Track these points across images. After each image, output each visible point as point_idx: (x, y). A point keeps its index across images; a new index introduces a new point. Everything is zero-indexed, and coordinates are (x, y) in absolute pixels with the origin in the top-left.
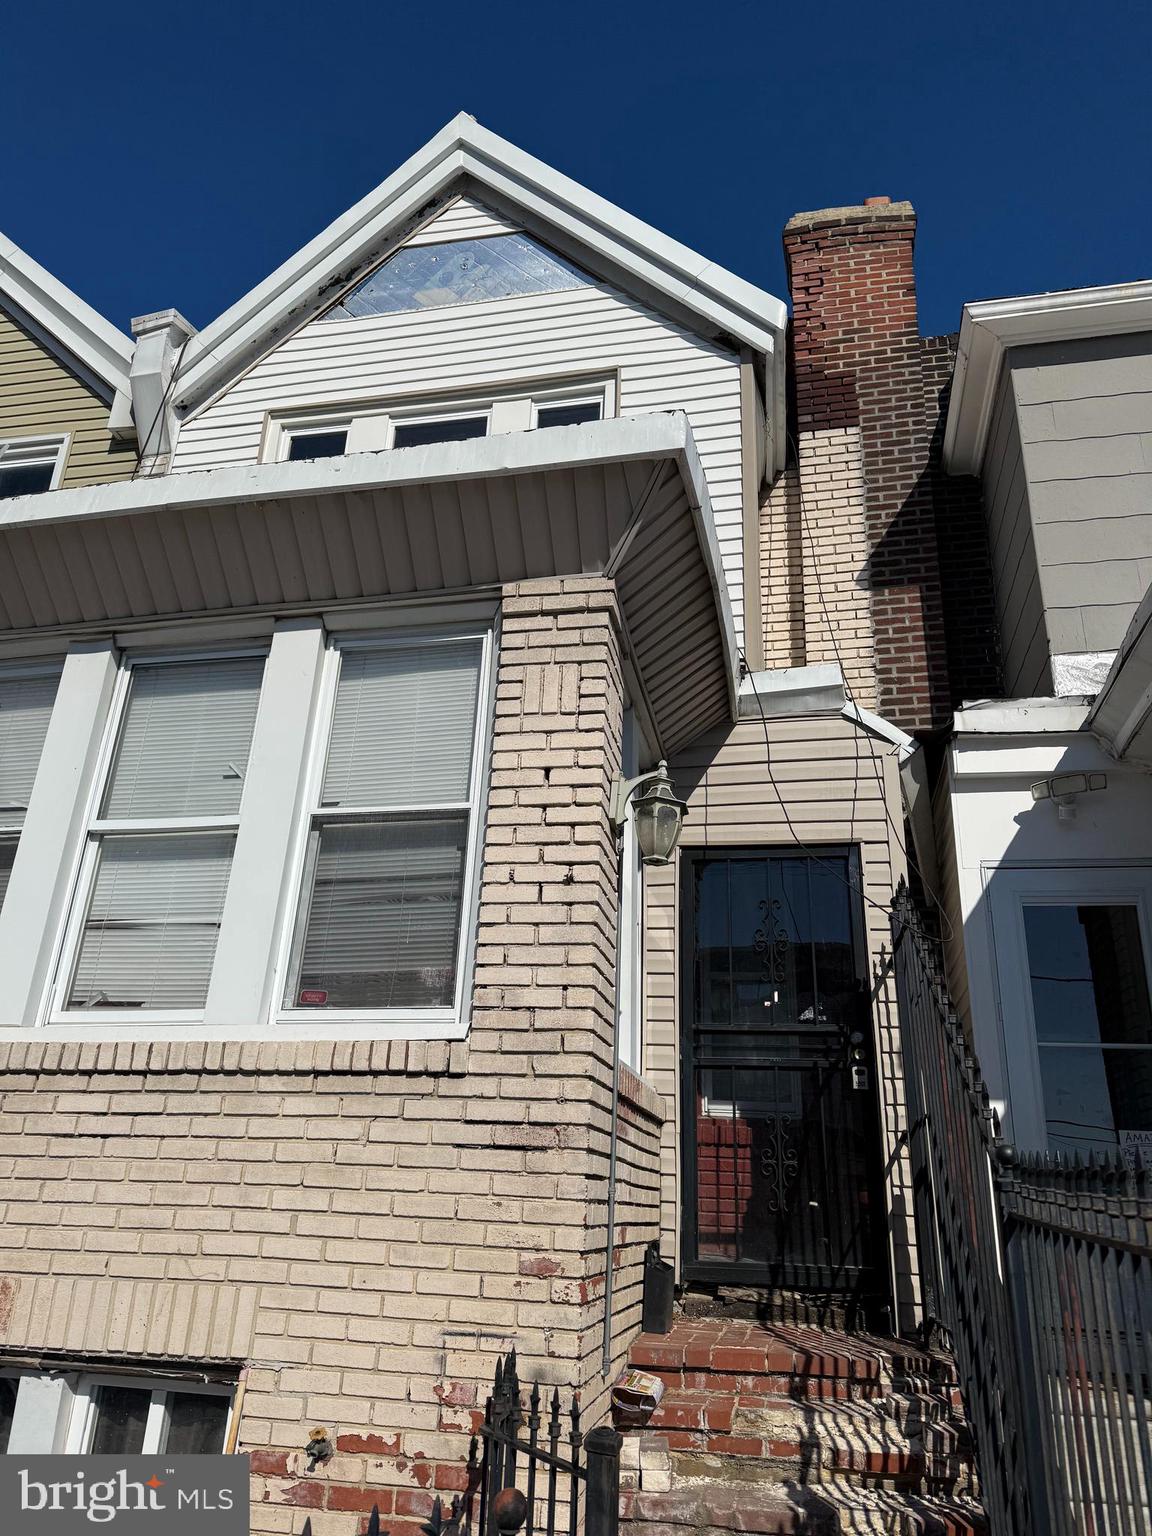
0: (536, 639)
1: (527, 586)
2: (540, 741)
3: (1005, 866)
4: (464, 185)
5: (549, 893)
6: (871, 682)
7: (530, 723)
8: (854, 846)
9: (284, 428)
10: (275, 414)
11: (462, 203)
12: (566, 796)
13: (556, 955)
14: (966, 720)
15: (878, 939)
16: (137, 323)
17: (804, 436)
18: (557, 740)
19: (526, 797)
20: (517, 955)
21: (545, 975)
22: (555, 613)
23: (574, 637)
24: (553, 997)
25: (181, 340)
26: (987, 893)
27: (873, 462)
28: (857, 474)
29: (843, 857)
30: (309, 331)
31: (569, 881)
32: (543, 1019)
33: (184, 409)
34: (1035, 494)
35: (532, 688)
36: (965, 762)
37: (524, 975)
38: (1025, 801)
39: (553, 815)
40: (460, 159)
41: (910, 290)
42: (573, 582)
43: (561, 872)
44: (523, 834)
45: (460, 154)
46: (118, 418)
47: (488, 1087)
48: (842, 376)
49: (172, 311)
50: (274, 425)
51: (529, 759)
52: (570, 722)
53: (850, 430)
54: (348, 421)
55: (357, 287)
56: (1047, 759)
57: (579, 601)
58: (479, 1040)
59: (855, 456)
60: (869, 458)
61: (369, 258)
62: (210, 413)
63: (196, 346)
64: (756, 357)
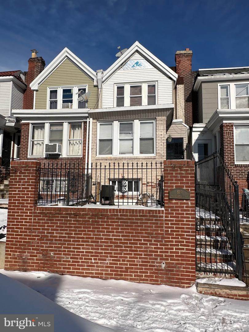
0: (160, 123)
1: (159, 117)
2: (161, 132)
3: (197, 140)
4: (137, 51)
5: (162, 145)
6: (184, 118)
7: (160, 130)
8: (183, 138)
9: (116, 85)
10: (115, 83)
11: (137, 53)
13: (163, 150)
14: (194, 125)
15: (185, 147)
16: (98, 71)
17: (177, 85)
19: (160, 137)
22: (161, 120)
23: (163, 122)
24: (163, 153)
25: (102, 73)
26: (195, 143)
27: (185, 90)
28: (183, 91)
29: (182, 139)
30: (118, 72)
32: (162, 155)
33: (103, 82)
35: (160, 127)
36: (194, 129)
37: (160, 151)
38: (199, 133)
39: (162, 138)
40: (137, 48)
41: (191, 65)
43: (163, 143)
44: (160, 140)
45: (137, 47)
46: (95, 83)
47: (158, 159)
48: (182, 77)
49: (102, 70)
50: (115, 85)
51: (160, 134)
52: (163, 130)
53: (183, 85)
54: (124, 85)
55: (124, 65)
56: (201, 129)
57: (163, 119)
58: (157, 156)
59: (183, 89)
60: (185, 89)
61: (125, 61)
62: (107, 83)
63: (104, 74)
64: (174, 81)
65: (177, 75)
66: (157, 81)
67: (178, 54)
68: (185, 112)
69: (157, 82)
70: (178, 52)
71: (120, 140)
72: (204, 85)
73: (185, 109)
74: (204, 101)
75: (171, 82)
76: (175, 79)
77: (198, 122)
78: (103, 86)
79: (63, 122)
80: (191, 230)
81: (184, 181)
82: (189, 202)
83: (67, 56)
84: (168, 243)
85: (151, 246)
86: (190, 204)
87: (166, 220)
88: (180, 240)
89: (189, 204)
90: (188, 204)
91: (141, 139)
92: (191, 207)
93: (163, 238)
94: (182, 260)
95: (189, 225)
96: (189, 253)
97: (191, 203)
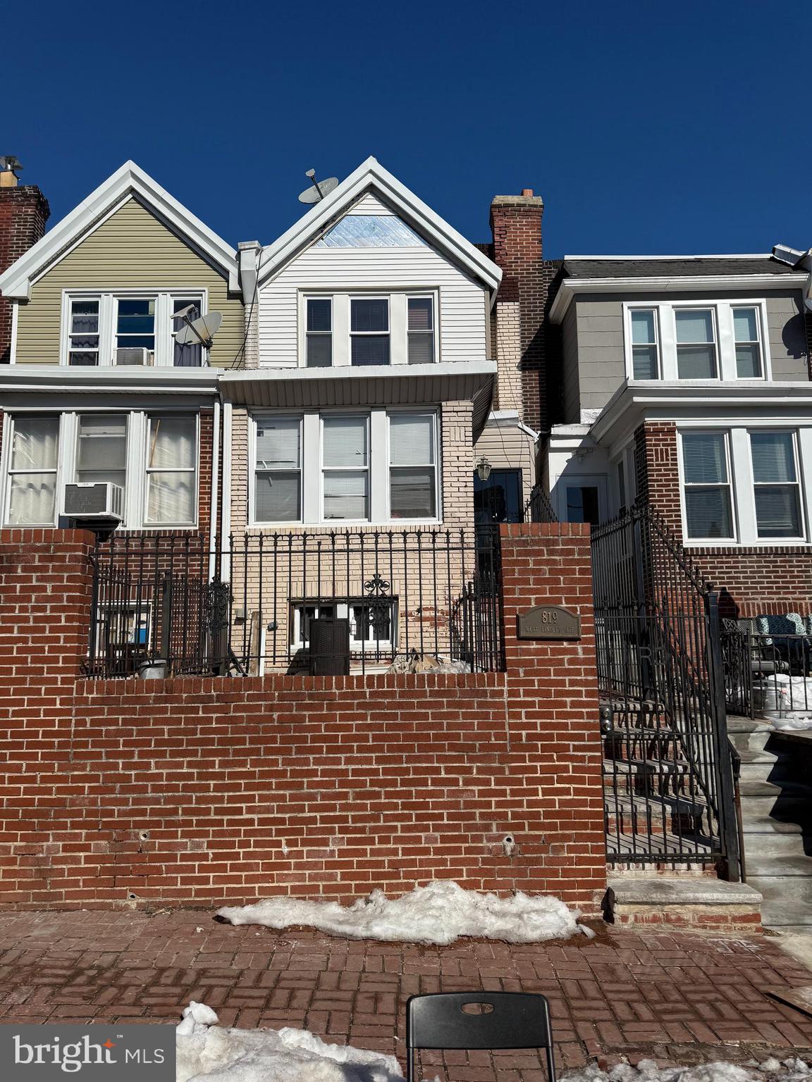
0: (452, 419)
1: (449, 403)
2: (456, 449)
3: (563, 475)
4: (371, 189)
5: (461, 489)
6: (521, 407)
7: (452, 444)
8: (520, 470)
9: (304, 295)
10: (301, 290)
11: (370, 196)
12: (464, 464)
13: (464, 504)
14: (556, 430)
15: (527, 497)
16: (241, 245)
17: (499, 304)
18: (460, 449)
19: (453, 464)
20: (454, 505)
21: (461, 510)
22: (457, 412)
23: (463, 419)
24: (464, 515)
25: (259, 252)
26: (557, 483)
27: (524, 318)
28: (518, 323)
29: (518, 471)
30: (309, 251)
31: (466, 486)
32: (462, 520)
33: (260, 283)
34: (580, 350)
35: (452, 434)
36: (554, 444)
37: (456, 509)
38: (569, 455)
39: (460, 469)
40: (370, 179)
41: (540, 241)
42: (462, 403)
43: (464, 484)
44: (453, 474)
45: (370, 175)
46: (234, 286)
48: (513, 278)
49: (257, 242)
50: (301, 294)
51: (453, 454)
52: (463, 444)
53: (516, 303)
54: (332, 295)
55: (329, 232)
56: (576, 443)
57: (464, 409)
58: (446, 525)
59: (517, 315)
60: (523, 316)
61: (333, 219)
62: (271, 285)
63: (265, 256)
64: (491, 290)
65: (498, 272)
66: (437, 288)
67: (499, 206)
68: (523, 388)
69: (436, 292)
70: (499, 199)
71: (328, 474)
72: (580, 306)
73: (523, 380)
74: (583, 356)
75: (479, 294)
76: (495, 285)
77: (564, 421)
78: (260, 296)
79: (129, 412)
80: (586, 732)
81: (562, 585)
82: (579, 647)
83: (132, 190)
84: (521, 776)
85: (470, 788)
86: (580, 651)
87: (511, 705)
88: (557, 763)
89: (577, 654)
90: (574, 651)
91: (394, 472)
92: (585, 662)
93: (504, 759)
94: (564, 826)
95: (580, 715)
96: (583, 803)
97: (585, 651)
